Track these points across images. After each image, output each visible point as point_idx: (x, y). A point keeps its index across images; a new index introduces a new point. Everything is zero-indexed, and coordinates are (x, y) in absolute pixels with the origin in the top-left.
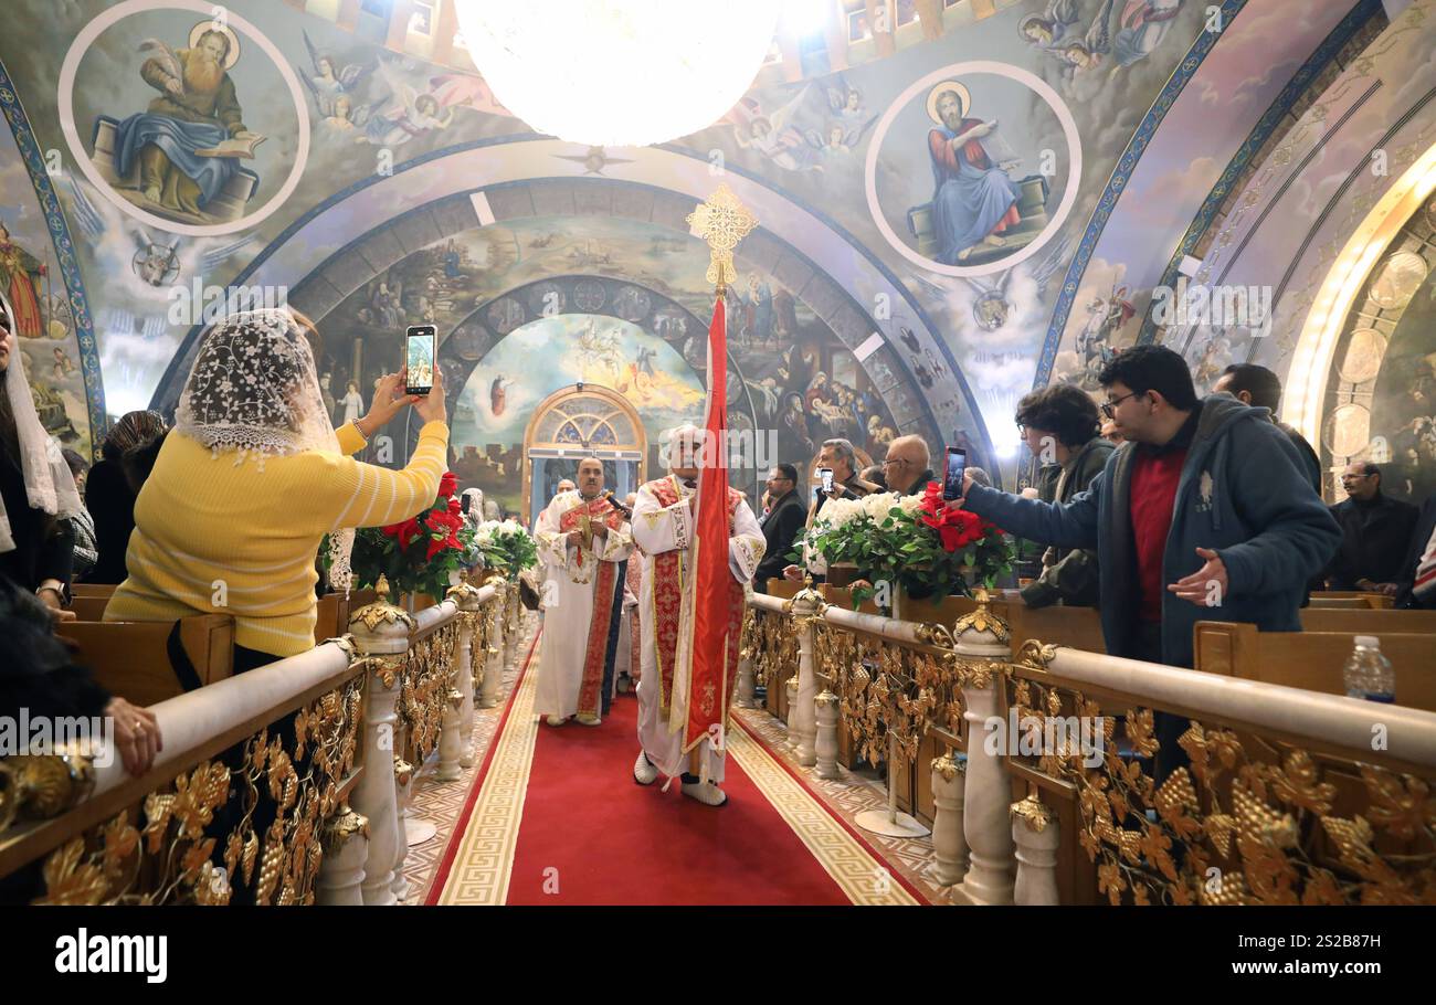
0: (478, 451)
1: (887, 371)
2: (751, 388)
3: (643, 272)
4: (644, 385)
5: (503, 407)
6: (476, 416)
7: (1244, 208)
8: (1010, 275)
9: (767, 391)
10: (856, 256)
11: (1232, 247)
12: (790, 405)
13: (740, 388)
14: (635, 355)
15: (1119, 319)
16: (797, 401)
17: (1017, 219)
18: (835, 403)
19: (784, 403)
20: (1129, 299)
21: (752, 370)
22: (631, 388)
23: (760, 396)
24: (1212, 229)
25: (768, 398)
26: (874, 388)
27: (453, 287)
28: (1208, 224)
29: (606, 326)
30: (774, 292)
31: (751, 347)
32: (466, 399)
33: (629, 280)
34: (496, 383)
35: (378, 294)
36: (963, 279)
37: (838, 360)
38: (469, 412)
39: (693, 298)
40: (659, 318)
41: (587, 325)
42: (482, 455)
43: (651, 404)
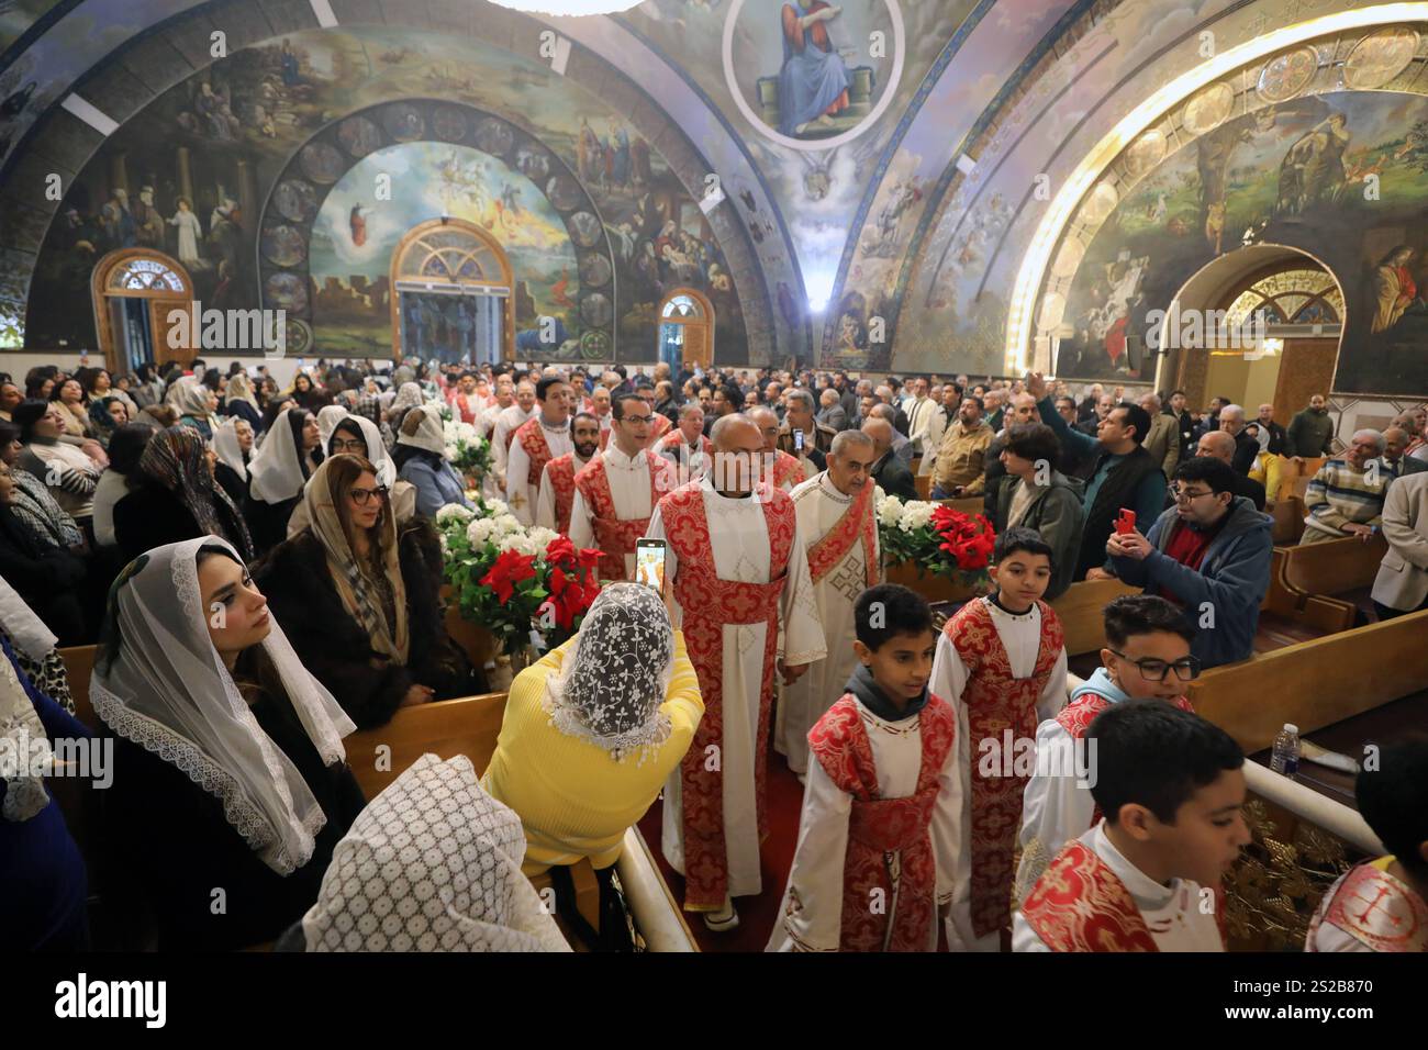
0: (342, 282)
1: (726, 224)
2: (609, 232)
3: (506, 105)
4: (510, 222)
5: (365, 238)
6: (336, 246)
7: (1012, 124)
8: (835, 154)
9: (624, 236)
10: (709, 116)
11: (999, 155)
12: (644, 251)
13: (599, 231)
14: (498, 193)
15: (910, 201)
16: (650, 247)
17: (847, 104)
18: (682, 250)
19: (639, 248)
20: (920, 185)
21: (611, 215)
22: (497, 224)
23: (617, 240)
24: (985, 135)
25: (624, 243)
26: (715, 240)
27: (294, 98)
28: (982, 131)
29: (469, 158)
30: (631, 139)
31: (610, 192)
32: (322, 226)
33: (491, 111)
34: (355, 211)
35: (200, 96)
36: (797, 151)
37: (686, 210)
38: (327, 240)
39: (555, 138)
40: (523, 155)
41: (448, 155)
42: (346, 286)
43: (517, 242)
